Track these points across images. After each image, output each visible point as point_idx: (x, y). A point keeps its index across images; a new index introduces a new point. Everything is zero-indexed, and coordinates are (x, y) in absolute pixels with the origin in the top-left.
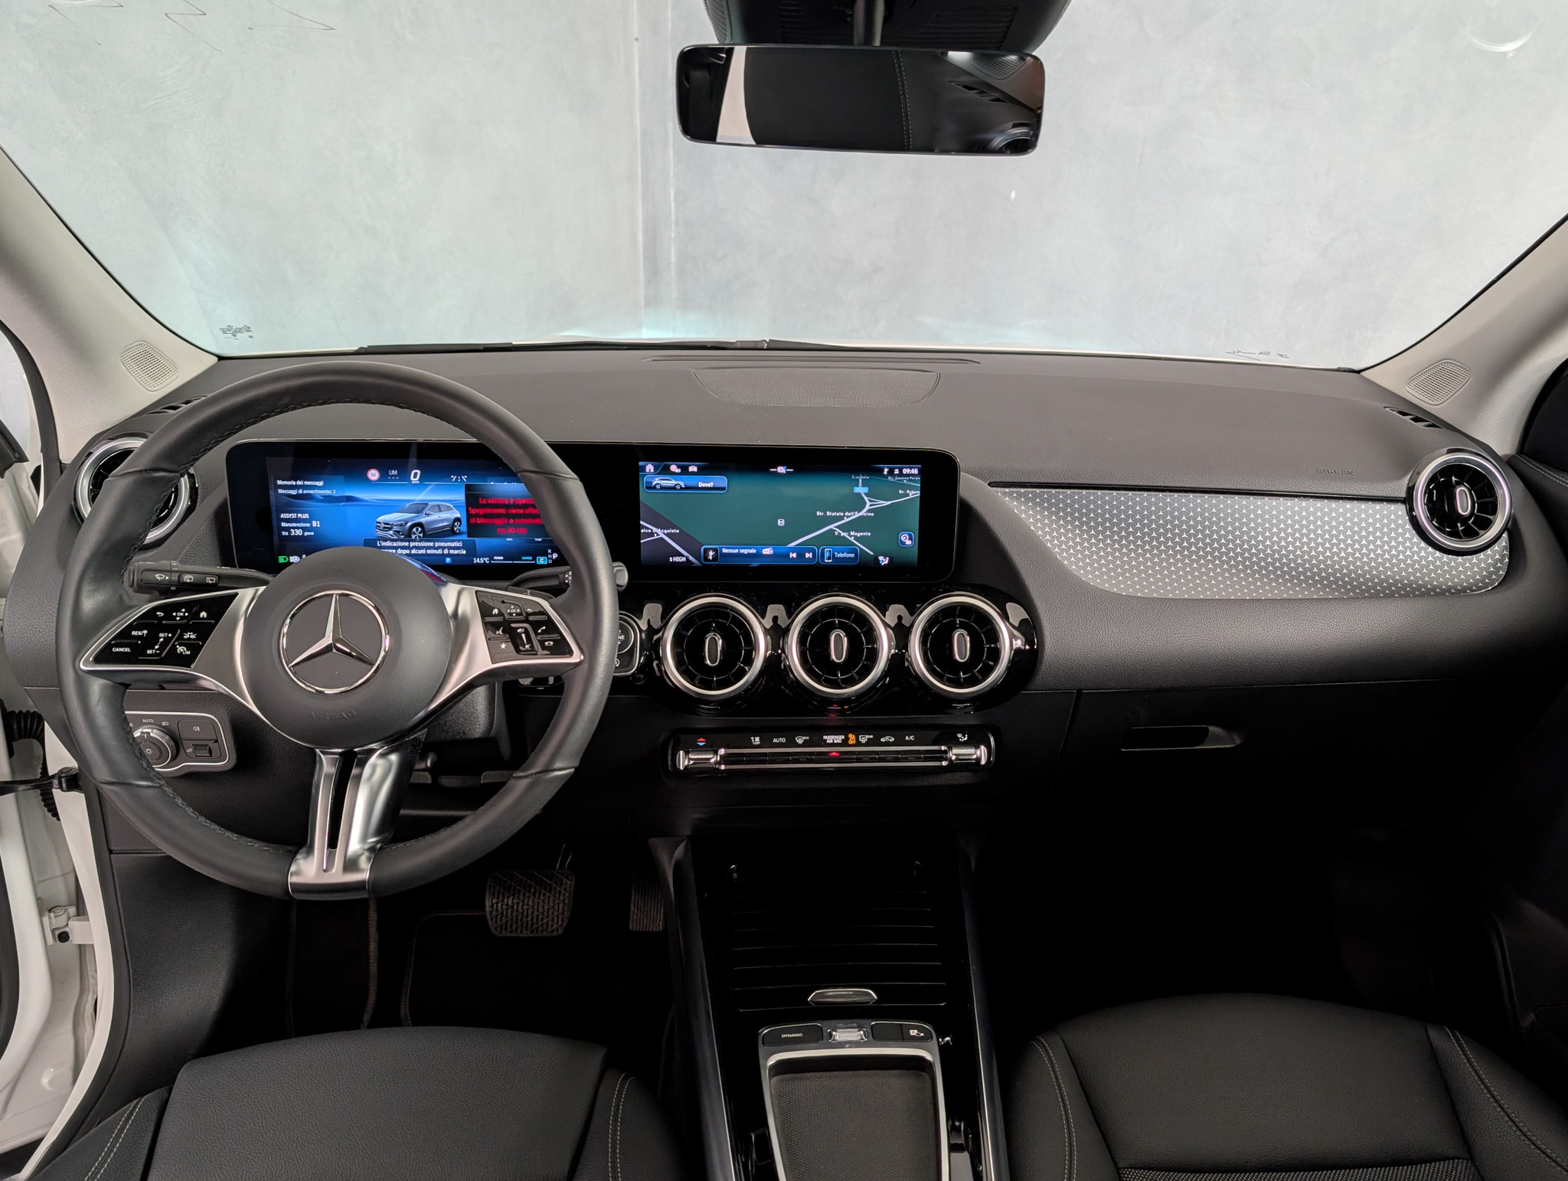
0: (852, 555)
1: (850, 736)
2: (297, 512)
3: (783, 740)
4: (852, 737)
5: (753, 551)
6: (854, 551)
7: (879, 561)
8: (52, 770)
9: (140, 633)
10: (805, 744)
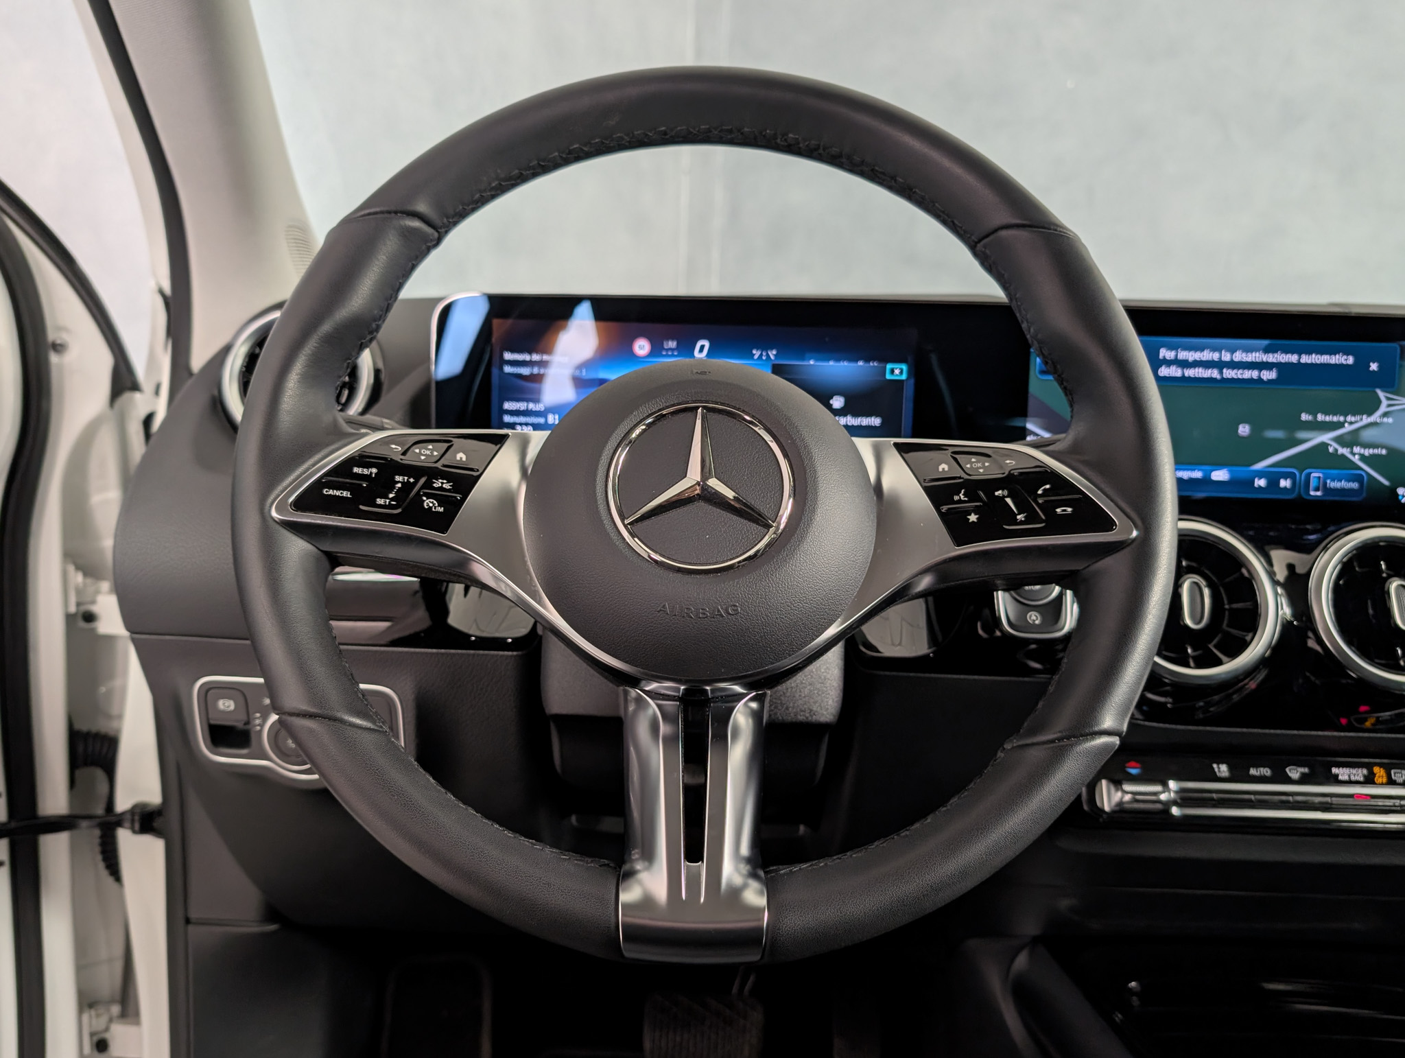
0: (1355, 485)
1: (1376, 769)
2: (528, 400)
3: (1266, 772)
4: (1379, 772)
5: (1197, 474)
6: (1358, 478)
7: (1398, 495)
8: (122, 804)
9: (366, 472)
10: (1303, 780)
